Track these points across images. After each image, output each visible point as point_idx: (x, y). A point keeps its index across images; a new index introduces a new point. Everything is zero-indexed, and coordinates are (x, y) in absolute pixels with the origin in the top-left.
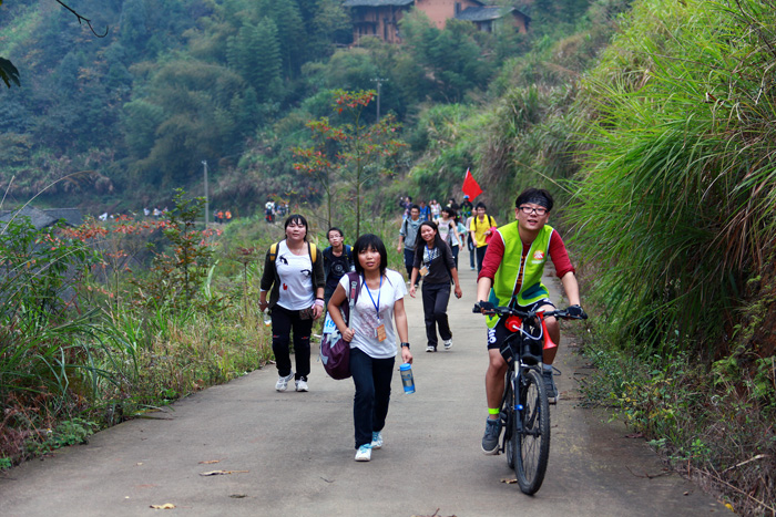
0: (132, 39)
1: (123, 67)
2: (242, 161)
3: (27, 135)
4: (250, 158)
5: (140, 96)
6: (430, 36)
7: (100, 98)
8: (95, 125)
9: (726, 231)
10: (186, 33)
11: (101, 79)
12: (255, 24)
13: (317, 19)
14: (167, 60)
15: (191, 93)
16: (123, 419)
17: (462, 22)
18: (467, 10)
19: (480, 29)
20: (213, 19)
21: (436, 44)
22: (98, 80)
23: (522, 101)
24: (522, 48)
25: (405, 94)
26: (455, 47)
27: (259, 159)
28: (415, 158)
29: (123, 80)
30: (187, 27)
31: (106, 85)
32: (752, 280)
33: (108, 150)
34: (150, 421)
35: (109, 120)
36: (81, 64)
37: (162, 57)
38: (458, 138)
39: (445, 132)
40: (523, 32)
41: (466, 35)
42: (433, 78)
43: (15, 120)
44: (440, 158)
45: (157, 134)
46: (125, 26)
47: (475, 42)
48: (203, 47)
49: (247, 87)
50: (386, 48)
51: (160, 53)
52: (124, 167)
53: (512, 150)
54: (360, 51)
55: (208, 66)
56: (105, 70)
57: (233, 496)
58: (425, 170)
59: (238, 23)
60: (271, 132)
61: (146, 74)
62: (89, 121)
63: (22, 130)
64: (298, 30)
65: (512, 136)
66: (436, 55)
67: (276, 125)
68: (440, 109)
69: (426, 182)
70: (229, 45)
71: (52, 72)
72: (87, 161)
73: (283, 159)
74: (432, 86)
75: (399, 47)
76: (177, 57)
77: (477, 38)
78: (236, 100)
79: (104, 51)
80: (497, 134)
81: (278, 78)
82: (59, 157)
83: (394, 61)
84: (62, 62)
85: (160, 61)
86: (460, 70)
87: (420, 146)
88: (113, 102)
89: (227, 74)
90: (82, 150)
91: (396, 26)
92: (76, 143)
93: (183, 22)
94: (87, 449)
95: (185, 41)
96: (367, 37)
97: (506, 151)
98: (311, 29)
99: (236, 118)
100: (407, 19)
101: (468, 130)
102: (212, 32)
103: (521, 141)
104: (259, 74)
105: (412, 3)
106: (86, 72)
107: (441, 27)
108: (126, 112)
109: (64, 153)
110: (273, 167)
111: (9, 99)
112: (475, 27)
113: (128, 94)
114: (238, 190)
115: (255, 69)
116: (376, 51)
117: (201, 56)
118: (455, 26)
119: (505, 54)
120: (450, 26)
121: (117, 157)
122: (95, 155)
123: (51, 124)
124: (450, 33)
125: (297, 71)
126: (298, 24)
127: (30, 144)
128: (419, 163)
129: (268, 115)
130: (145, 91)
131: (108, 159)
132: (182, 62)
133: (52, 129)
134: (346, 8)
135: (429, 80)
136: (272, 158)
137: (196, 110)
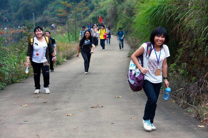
2: (44, 13)
4: (46, 12)
8: (2, 3)
9: (173, 30)
16: (13, 83)
27: (48, 13)
28: (91, 12)
32: (180, 43)
33: (6, 10)
34: (20, 83)
35: (6, 2)
38: (102, 6)
39: (99, 5)
44: (98, 12)
45: (20, 6)
52: (11, 15)
53: (117, 9)
57: (43, 103)
58: (94, 15)
60: (51, 5)
65: (117, 6)
67: (53, 3)
69: (94, 19)
73: (55, 13)
80: (113, 5)
87: (92, 9)
94: (3, 91)
97: (115, 10)
99: (41, 1)
101: (105, 4)
103: (119, 7)
110: (52, 15)
114: (43, 21)
121: (9, 12)
122: (3, 12)
128: (92, 13)
131: (6, 13)
136: (52, 12)
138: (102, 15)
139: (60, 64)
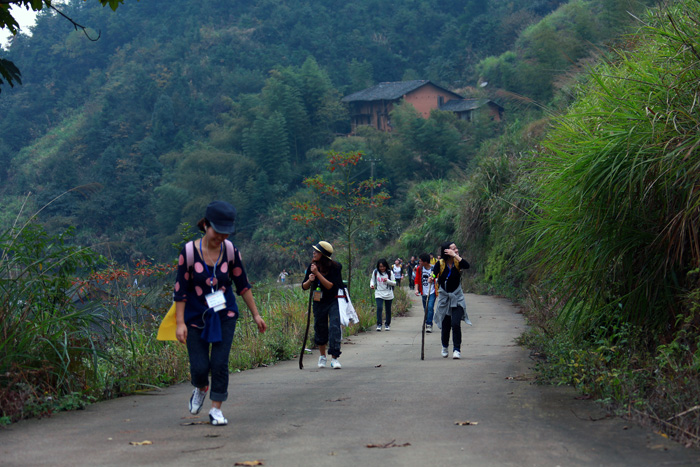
0: (162, 134)
1: (154, 158)
2: (256, 235)
3: (72, 218)
4: (263, 232)
5: (169, 181)
6: (417, 125)
7: (135, 184)
8: (130, 207)
10: (208, 127)
11: (136, 168)
12: (267, 118)
13: (320, 113)
14: (192, 150)
15: (213, 177)
16: (120, 395)
17: (445, 112)
18: (449, 102)
19: (460, 118)
20: (231, 115)
21: (422, 131)
22: (133, 169)
23: (495, 168)
24: (497, 131)
25: (396, 174)
26: (439, 133)
27: (271, 233)
28: (405, 227)
29: (154, 168)
30: (208, 122)
31: (140, 173)
32: (691, 272)
33: (141, 228)
34: (143, 397)
35: (142, 203)
36: (119, 156)
37: (187, 148)
38: (441, 207)
39: (430, 202)
40: (498, 120)
41: (448, 123)
42: (420, 160)
43: (63, 205)
44: (425, 225)
45: (182, 213)
46: (156, 123)
47: (456, 129)
48: (222, 138)
49: (260, 170)
50: (379, 135)
51: (185, 145)
52: (154, 243)
53: (487, 210)
54: (356, 138)
55: (226, 154)
56: (139, 160)
57: (208, 436)
58: (412, 235)
59: (252, 117)
60: (280, 210)
61: (174, 162)
62: (125, 204)
63: (69, 213)
64: (303, 122)
65: (486, 198)
66: (423, 140)
67: (285, 203)
68: (425, 185)
69: (414, 246)
70: (244, 135)
71: (95, 163)
72: (124, 238)
73: (291, 233)
74: (420, 167)
75: (390, 134)
76: (200, 147)
77: (458, 126)
78: (250, 183)
79: (139, 144)
80: (474, 197)
81: (287, 163)
82: (99, 236)
83: (386, 146)
84: (103, 155)
85: (186, 151)
86: (443, 153)
87: (409, 216)
88: (145, 187)
89: (243, 160)
90: (119, 229)
91: (388, 117)
92: (114, 223)
93: (206, 119)
94: (83, 413)
95: (207, 134)
96: (363, 127)
97: (481, 212)
98: (314, 121)
99: (250, 198)
100: (397, 111)
101: (450, 201)
102: (230, 126)
103: (495, 202)
104: (270, 160)
105: (402, 97)
106: (123, 162)
107: (426, 117)
108: (156, 194)
109: (104, 232)
110: (282, 239)
111: (58, 188)
112: (456, 116)
113: (158, 180)
114: (252, 259)
115: (266, 155)
116: (371, 138)
117: (220, 146)
118: (438, 115)
119: (482, 137)
120: (434, 115)
121: (149, 234)
122: (130, 233)
123: (93, 207)
124: (434, 121)
125: (303, 157)
126: (303, 117)
127: (74, 226)
128: (409, 230)
129: (278, 195)
130: (173, 177)
131: (141, 236)
132: (204, 151)
133: (94, 212)
134: (344, 103)
135: (416, 162)
136: (281, 231)
137: (216, 192)
138: (441, 234)
139: (288, 359)
